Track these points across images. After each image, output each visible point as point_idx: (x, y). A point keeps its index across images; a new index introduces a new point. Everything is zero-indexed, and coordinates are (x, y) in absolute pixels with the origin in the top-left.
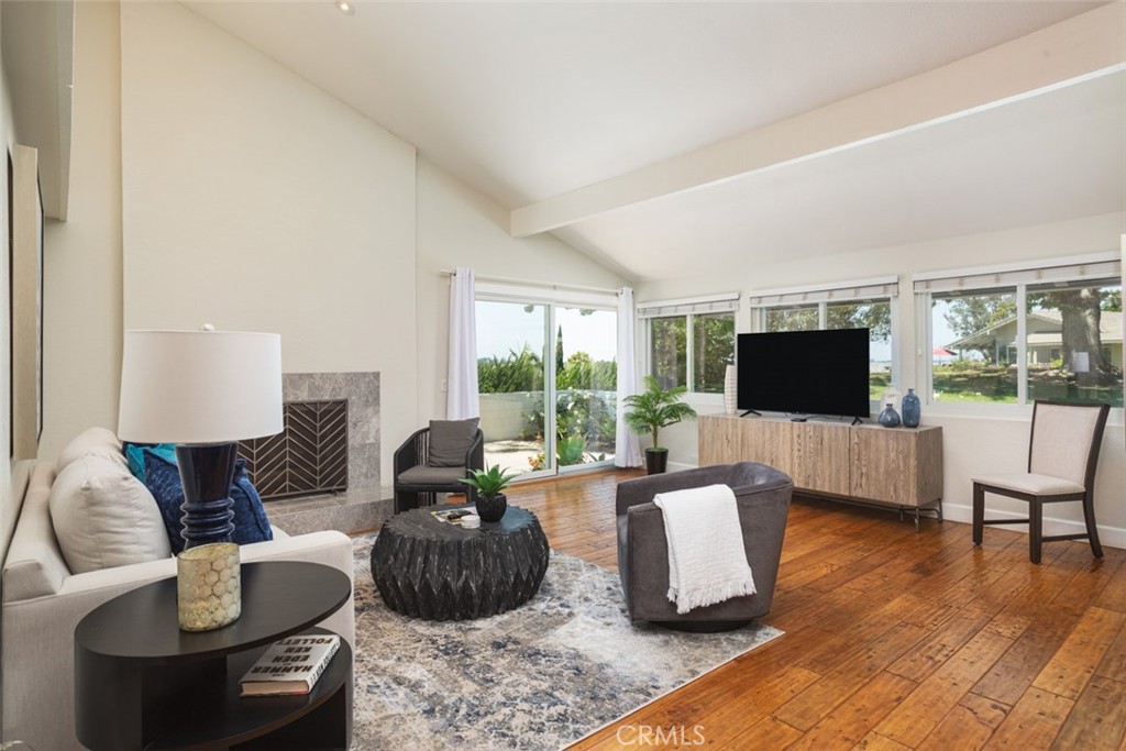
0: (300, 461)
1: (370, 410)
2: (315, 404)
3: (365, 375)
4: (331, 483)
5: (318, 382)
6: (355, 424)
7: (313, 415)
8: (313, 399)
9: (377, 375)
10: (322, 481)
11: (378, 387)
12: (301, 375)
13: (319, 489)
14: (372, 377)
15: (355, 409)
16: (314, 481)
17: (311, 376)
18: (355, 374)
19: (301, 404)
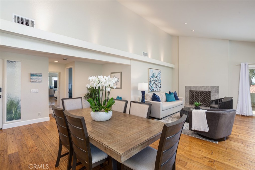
0: (202, 100)
1: (216, 93)
2: (204, 91)
3: (215, 87)
4: (207, 105)
5: (205, 88)
6: (213, 96)
7: (204, 93)
8: (204, 90)
9: (218, 87)
10: (206, 104)
11: (218, 89)
12: (202, 87)
13: (205, 106)
14: (217, 87)
15: (213, 93)
16: (204, 104)
17: (204, 87)
18: (213, 87)
19: (202, 91)
